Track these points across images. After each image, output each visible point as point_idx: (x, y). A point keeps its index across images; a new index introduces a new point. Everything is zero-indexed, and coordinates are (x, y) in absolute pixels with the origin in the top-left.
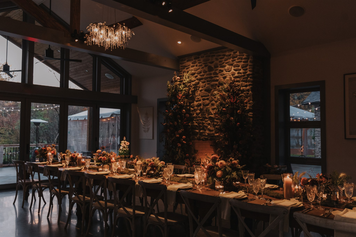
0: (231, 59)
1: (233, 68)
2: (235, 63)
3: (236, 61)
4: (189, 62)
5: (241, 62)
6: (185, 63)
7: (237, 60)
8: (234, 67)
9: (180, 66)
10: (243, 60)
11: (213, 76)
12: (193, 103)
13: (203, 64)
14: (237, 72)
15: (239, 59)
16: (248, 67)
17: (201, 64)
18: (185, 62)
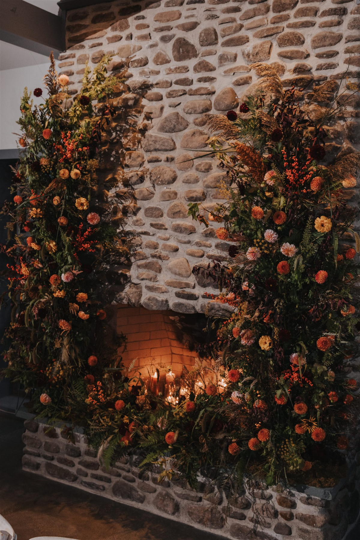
0: (271, 15)
1: (276, 50)
2: (287, 30)
3: (292, 20)
4: (98, 24)
5: (313, 24)
6: (85, 27)
7: (295, 17)
8: (280, 45)
9: (67, 38)
10: (319, 20)
11: (191, 75)
12: (114, 174)
13: (156, 30)
14: (291, 65)
15: (303, 12)
16: (340, 47)
17: (145, 32)
18: (87, 22)
